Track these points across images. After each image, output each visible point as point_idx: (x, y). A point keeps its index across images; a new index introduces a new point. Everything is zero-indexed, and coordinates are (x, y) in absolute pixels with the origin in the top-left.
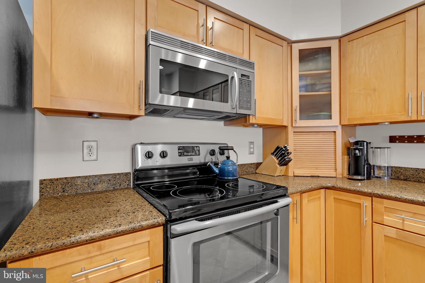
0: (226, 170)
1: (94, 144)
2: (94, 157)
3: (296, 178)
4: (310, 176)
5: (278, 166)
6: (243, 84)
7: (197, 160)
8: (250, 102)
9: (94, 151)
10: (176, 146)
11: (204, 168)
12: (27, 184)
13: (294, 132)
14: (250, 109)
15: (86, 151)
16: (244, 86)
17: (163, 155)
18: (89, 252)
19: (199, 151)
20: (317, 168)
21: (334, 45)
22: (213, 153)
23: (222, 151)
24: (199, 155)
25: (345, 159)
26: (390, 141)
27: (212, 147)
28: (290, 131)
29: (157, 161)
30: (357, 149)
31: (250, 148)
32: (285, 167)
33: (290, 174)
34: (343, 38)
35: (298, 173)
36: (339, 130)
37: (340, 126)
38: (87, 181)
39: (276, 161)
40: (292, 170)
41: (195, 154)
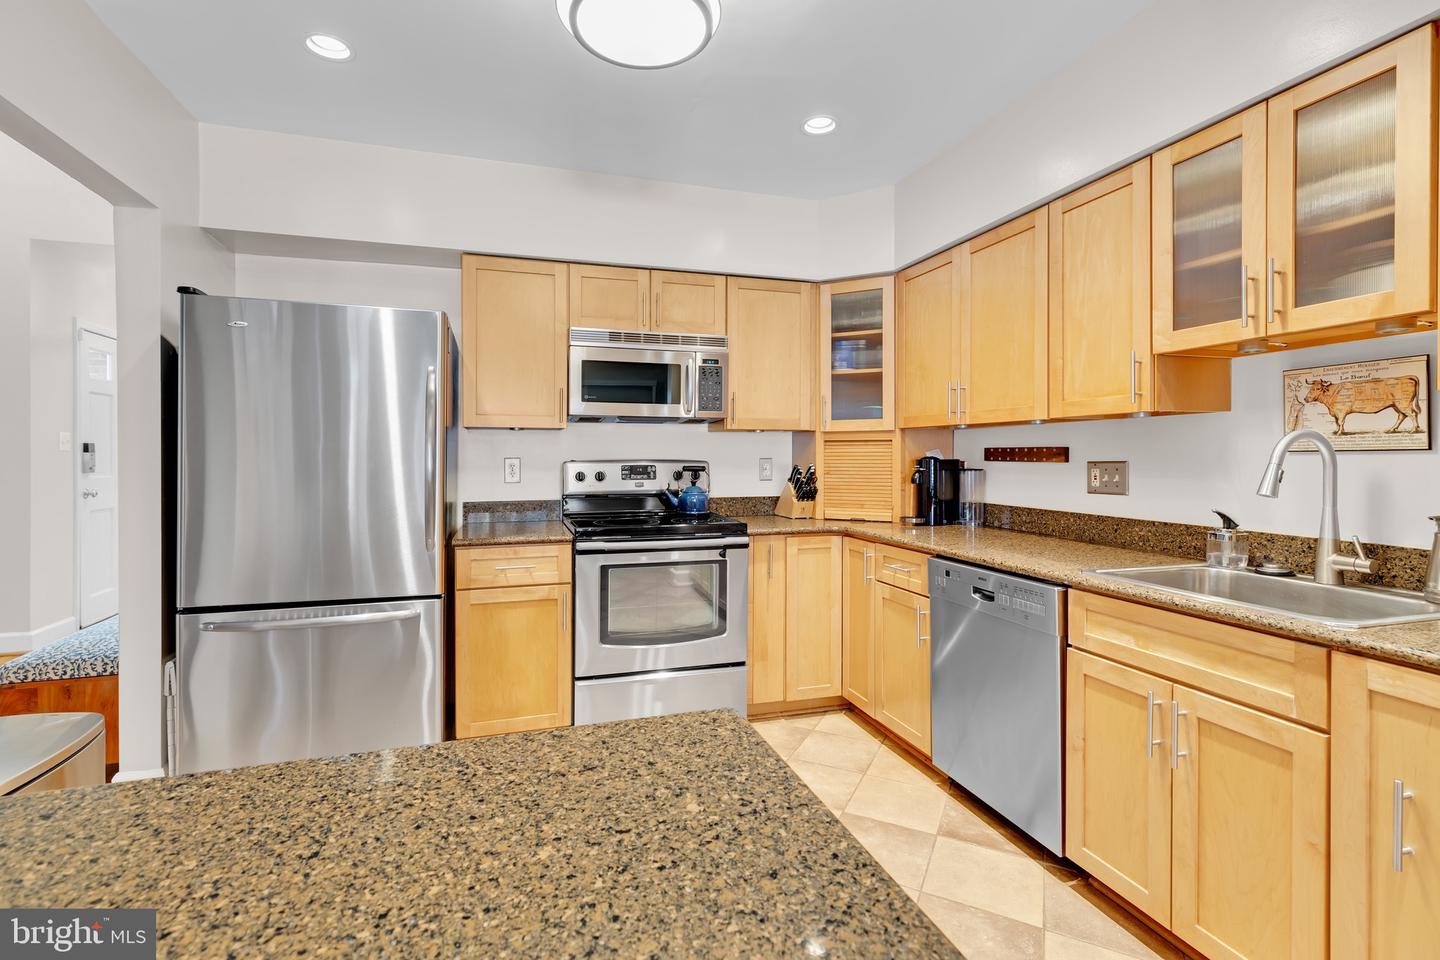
0: (688, 502)
1: (516, 462)
2: (517, 479)
3: (827, 522)
4: (851, 520)
5: (795, 500)
6: (707, 373)
7: (651, 486)
8: (719, 399)
9: (517, 470)
10: (621, 465)
13: (826, 441)
14: (719, 409)
15: (508, 470)
16: (708, 376)
17: (600, 477)
18: (507, 554)
19: (655, 472)
20: (862, 506)
21: (887, 286)
22: (678, 476)
23: (696, 471)
24: (655, 478)
25: (911, 489)
26: (987, 458)
27: (679, 467)
28: (819, 439)
29: (591, 486)
30: (918, 471)
31: (763, 469)
32: (811, 503)
33: (819, 515)
34: (900, 275)
35: (832, 513)
36: (897, 438)
37: (898, 432)
38: (509, 507)
39: (793, 492)
40: (822, 507)
41: (649, 478)
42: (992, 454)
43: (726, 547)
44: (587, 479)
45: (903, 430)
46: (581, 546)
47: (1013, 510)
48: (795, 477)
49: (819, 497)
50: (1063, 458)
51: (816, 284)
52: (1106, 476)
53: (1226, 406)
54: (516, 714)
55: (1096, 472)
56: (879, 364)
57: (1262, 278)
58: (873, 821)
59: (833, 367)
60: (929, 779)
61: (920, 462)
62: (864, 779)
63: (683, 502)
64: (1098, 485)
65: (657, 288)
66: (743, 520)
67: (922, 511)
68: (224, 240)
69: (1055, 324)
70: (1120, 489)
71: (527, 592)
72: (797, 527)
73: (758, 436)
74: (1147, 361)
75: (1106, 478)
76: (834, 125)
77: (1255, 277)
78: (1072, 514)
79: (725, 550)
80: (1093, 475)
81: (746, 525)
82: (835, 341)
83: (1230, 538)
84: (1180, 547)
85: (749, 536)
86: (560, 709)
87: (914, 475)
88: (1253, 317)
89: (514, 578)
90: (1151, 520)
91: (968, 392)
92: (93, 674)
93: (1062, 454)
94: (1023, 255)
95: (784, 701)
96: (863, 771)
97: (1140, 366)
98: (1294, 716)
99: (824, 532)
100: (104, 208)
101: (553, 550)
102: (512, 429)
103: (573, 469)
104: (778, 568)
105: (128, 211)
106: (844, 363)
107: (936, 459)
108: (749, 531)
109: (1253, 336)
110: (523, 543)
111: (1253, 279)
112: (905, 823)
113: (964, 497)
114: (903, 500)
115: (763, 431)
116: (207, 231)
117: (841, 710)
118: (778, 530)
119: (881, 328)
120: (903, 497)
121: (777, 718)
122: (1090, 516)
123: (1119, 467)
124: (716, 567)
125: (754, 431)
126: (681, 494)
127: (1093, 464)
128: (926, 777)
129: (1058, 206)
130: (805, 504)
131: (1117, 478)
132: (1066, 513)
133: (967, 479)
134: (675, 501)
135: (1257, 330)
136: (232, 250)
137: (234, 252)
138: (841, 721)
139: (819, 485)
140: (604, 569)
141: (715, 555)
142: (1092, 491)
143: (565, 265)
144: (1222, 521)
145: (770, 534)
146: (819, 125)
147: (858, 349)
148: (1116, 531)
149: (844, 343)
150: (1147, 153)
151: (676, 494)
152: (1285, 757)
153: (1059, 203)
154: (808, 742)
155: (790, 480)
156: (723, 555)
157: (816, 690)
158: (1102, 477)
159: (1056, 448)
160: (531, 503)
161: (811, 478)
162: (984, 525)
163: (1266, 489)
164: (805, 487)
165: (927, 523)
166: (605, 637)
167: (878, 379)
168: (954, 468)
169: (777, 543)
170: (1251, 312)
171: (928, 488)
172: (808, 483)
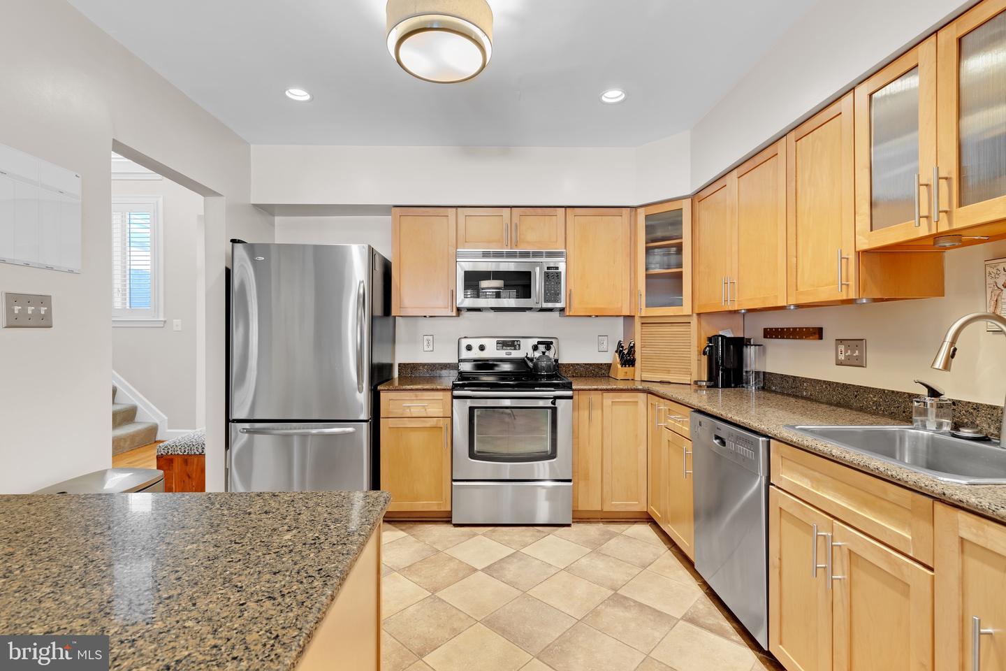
0: (539, 366)
1: (431, 338)
2: (431, 349)
3: (643, 383)
4: (660, 382)
5: (619, 366)
6: (549, 277)
7: (516, 354)
8: (559, 294)
9: (431, 343)
10: (495, 340)
11: (521, 363)
12: (390, 366)
13: (642, 323)
15: (425, 343)
16: (550, 279)
17: (482, 348)
18: (411, 397)
19: (519, 345)
20: (669, 372)
21: (686, 206)
22: (535, 348)
23: (548, 345)
24: (519, 349)
25: (705, 359)
26: (765, 337)
27: (535, 341)
28: (637, 322)
29: (476, 354)
30: (708, 346)
31: (600, 343)
32: (631, 368)
33: (637, 378)
34: (696, 197)
35: (647, 376)
36: (694, 320)
37: (695, 315)
38: (426, 367)
39: (618, 360)
40: (640, 372)
41: (515, 349)
42: (770, 333)
43: (556, 398)
44: (473, 350)
45: (699, 314)
46: (456, 393)
47: (783, 377)
48: (620, 351)
49: (638, 364)
50: (817, 336)
51: (635, 208)
52: (849, 351)
53: (940, 292)
54: (417, 499)
55: (842, 348)
56: (680, 266)
57: (933, 183)
58: (635, 602)
59: (647, 269)
60: (693, 579)
61: (710, 339)
62: (642, 573)
63: (536, 365)
64: (843, 358)
65: (515, 220)
66: (570, 380)
67: (712, 377)
68: (268, 210)
69: (792, 230)
70: (859, 363)
71: (424, 421)
72: (621, 386)
73: (594, 320)
74: (852, 257)
75: (849, 353)
76: (624, 96)
77: (929, 183)
78: (824, 381)
79: (555, 400)
80: (840, 350)
81: (571, 383)
82: (648, 250)
83: (932, 405)
84: (904, 412)
85: (573, 390)
86: (444, 498)
87: (706, 348)
88: (927, 217)
89: (416, 411)
90: (882, 388)
91: (736, 285)
92: (198, 453)
93: (818, 333)
94: (770, 175)
95: (602, 510)
96: (644, 567)
97: (847, 262)
98: (911, 555)
99: (632, 390)
100: (199, 198)
101: (439, 395)
102: (425, 316)
103: (464, 343)
104: (596, 414)
105: (211, 199)
106: (658, 265)
107: (723, 337)
108: (574, 387)
109: (927, 234)
110: (420, 390)
111: (927, 185)
112: (658, 607)
113: (747, 366)
114: (697, 368)
115: (597, 316)
116: (255, 205)
117: (648, 522)
118: (596, 387)
119: (682, 238)
120: (699, 366)
121: (598, 522)
122: (837, 383)
123: (857, 343)
124: (549, 411)
125: (590, 316)
126: (535, 360)
127: (840, 341)
128: (691, 577)
129: (792, 136)
130: (627, 369)
131: (857, 353)
132: (820, 381)
133: (750, 353)
134: (531, 364)
135: (930, 228)
136: (273, 215)
137: (274, 216)
138: (645, 530)
139: (638, 356)
140: (472, 409)
141: (548, 403)
142: (839, 363)
143: (454, 209)
144: (927, 390)
145: (590, 390)
146: (613, 96)
147: (669, 254)
148: (856, 396)
149: (656, 250)
150: (851, 88)
151: (531, 360)
152: (904, 588)
153: (793, 133)
154: (613, 542)
155: (616, 351)
156: (553, 403)
157: (626, 505)
158: (846, 352)
159: (813, 328)
160: (440, 364)
161: (632, 349)
162: (763, 388)
163: (939, 363)
164: (627, 358)
165: (716, 386)
166: (472, 455)
167: (679, 276)
168: (738, 345)
169: (595, 397)
170: (924, 212)
171: (717, 359)
172: (629, 353)
